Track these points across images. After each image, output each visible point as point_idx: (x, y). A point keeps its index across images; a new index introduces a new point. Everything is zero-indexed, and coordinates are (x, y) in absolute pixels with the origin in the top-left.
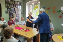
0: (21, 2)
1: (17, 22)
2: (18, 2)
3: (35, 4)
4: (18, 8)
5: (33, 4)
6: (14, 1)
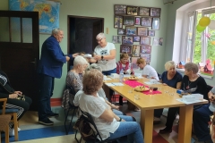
0: (160, 9)
2: (150, 9)
3: (205, 12)
4: (150, 28)
5: (200, 11)
6: (139, 8)
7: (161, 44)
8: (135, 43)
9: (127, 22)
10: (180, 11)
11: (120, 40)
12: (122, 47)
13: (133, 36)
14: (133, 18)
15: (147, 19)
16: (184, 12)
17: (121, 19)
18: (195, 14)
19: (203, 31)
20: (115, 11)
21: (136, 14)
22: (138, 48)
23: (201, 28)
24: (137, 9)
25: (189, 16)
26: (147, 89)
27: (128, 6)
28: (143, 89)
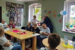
0: (23, 5)
1: (18, 26)
2: (20, 4)
4: (20, 11)
5: (36, 7)
7: (24, 17)
8: (15, 17)
9: (12, 9)
11: (9, 15)
12: (10, 18)
14: (14, 8)
15: (19, 8)
16: (31, 7)
17: (9, 8)
21: (15, 6)
22: (16, 18)
23: (36, 12)
24: (16, 4)
25: (33, 8)
28: (20, 33)
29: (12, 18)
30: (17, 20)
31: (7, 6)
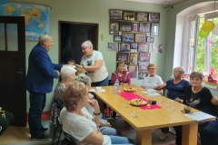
0: (159, 14)
1: (140, 78)
2: (148, 13)
3: (208, 17)
4: (148, 35)
6: (137, 13)
7: (160, 51)
8: (132, 51)
9: (123, 28)
10: (180, 16)
11: (116, 46)
12: (119, 55)
13: (130, 43)
14: (130, 24)
15: (145, 24)
16: (185, 17)
17: (117, 25)
18: (197, 18)
19: (206, 37)
20: (110, 16)
21: (133, 19)
23: (204, 33)
24: (135, 14)
25: (190, 21)
26: (144, 103)
27: (124, 11)
28: (140, 103)
29: (123, 55)
30: (139, 60)
31: (112, 21)
